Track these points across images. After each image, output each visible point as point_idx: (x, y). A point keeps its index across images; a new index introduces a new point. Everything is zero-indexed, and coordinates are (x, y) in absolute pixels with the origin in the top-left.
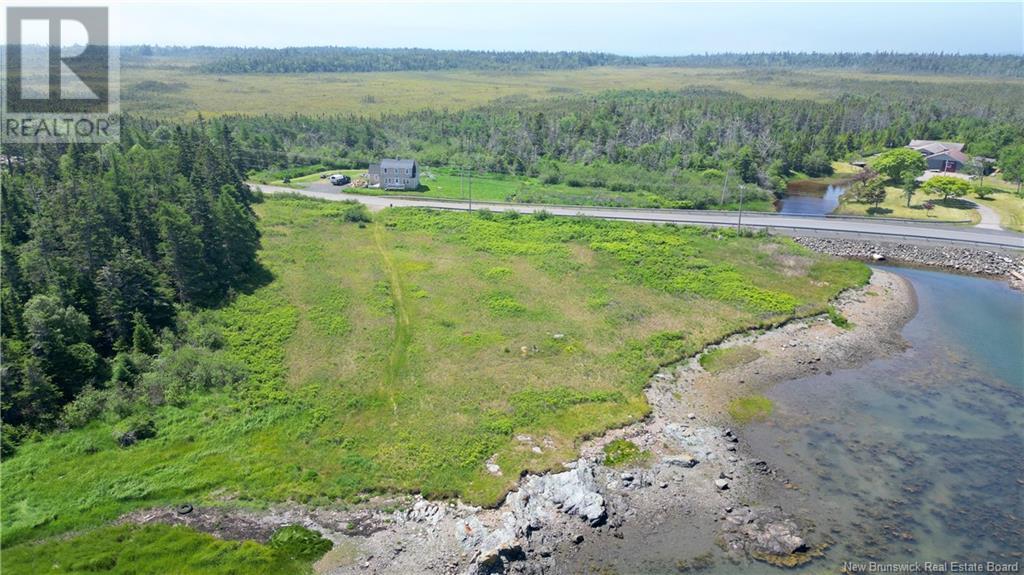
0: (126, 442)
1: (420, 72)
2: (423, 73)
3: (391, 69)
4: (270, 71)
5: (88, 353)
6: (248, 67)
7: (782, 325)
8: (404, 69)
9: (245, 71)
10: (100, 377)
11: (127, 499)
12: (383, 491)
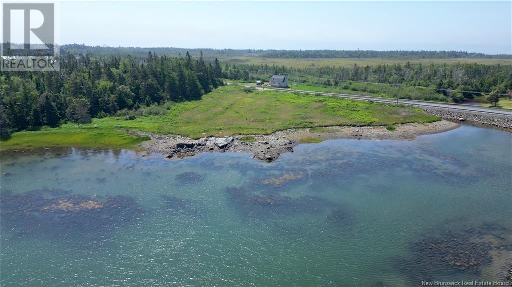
0: (127, 119)
1: (357, 59)
2: (359, 59)
3: (343, 57)
4: (287, 57)
5: (131, 102)
6: (279, 56)
7: (361, 126)
8: (349, 57)
9: (278, 57)
10: (131, 108)
11: (117, 127)
12: (173, 134)
